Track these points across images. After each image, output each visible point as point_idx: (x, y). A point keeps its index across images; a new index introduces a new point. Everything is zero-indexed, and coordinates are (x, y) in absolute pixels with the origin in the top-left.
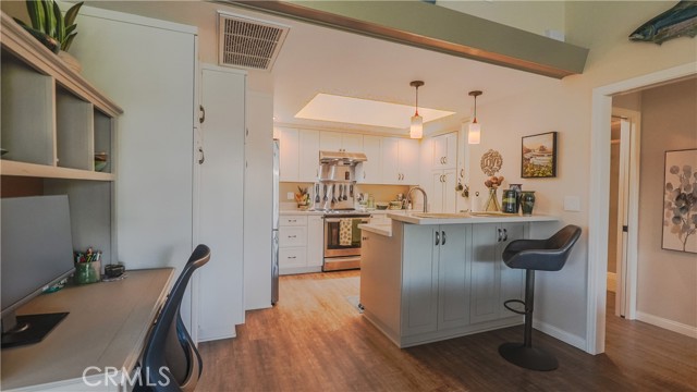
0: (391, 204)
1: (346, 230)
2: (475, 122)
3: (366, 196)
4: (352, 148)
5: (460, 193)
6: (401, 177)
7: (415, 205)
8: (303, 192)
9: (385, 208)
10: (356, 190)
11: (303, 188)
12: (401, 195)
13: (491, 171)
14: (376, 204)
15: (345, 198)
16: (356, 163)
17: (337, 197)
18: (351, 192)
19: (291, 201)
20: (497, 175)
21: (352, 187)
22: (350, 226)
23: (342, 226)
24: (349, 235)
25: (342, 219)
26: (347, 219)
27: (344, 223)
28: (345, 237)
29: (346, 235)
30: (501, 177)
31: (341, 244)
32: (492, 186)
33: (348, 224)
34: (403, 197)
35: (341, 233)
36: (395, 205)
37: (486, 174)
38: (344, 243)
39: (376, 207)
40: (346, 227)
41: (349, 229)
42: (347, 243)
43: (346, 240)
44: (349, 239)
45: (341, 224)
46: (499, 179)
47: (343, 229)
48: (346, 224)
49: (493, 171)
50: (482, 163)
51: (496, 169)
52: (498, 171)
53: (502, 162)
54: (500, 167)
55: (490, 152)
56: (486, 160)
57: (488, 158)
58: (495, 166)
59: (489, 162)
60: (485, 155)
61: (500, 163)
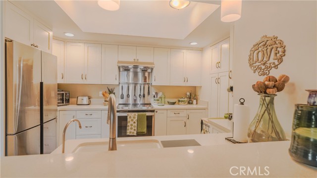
0: (179, 101)
3: (160, 94)
4: (144, 58)
6: (186, 80)
7: (199, 101)
8: (111, 91)
9: (174, 103)
10: (152, 90)
11: (111, 88)
12: (188, 94)
14: (167, 100)
15: (144, 96)
17: (137, 95)
18: (149, 91)
19: (101, 97)
20: (276, 73)
21: (149, 87)
22: (135, 120)
24: (135, 126)
25: (129, 114)
26: (133, 114)
27: (130, 117)
28: (131, 129)
29: (133, 127)
30: (283, 76)
31: (128, 134)
32: (265, 93)
33: (134, 118)
34: (192, 96)
35: (128, 124)
36: (182, 101)
37: (257, 73)
38: (130, 132)
39: (166, 102)
40: (132, 120)
41: (134, 122)
42: (133, 133)
43: (133, 131)
44: (135, 130)
45: (128, 117)
46: (279, 81)
47: (129, 121)
48: (132, 118)
49: (267, 68)
50: (250, 59)
51: (274, 63)
52: (276, 67)
53: (284, 52)
54: (280, 60)
55: (263, 40)
56: (256, 52)
57: (260, 49)
58: (271, 60)
59: (260, 55)
60: (254, 46)
61: (280, 53)
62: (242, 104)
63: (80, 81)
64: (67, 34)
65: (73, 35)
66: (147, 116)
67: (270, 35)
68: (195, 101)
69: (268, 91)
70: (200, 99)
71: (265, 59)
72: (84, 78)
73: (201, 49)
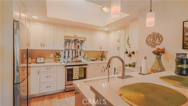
0: (97, 59)
1: (76, 72)
2: (151, 11)
3: (86, 56)
4: (80, 35)
5: (127, 55)
6: (101, 48)
7: (106, 59)
8: (58, 54)
9: (94, 60)
10: (82, 53)
11: (58, 52)
12: (100, 55)
13: (153, 45)
14: (91, 58)
15: (77, 57)
16: (82, 42)
17: (74, 56)
18: (80, 54)
19: (52, 58)
20: (161, 47)
21: (80, 52)
22: (78, 70)
23: (74, 70)
24: (77, 74)
25: (74, 67)
26: (76, 67)
27: (75, 69)
28: (76, 75)
29: (76, 74)
30: (164, 48)
31: (74, 79)
32: (159, 54)
33: (77, 69)
34: (102, 56)
35: (73, 73)
36: (98, 59)
37: (150, 46)
38: (75, 78)
39: (90, 60)
40: (76, 71)
41: (77, 72)
42: (77, 78)
43: (76, 77)
44: (78, 76)
45: (74, 69)
46: (162, 50)
47: (74, 72)
48: (76, 69)
49: (155, 45)
50: (146, 41)
51: (158, 43)
52: (159, 44)
53: (162, 39)
54: (161, 42)
55: (153, 33)
56: (150, 38)
57: (152, 37)
58: (157, 42)
59: (152, 39)
60: (149, 36)
61: (161, 40)
62: (145, 59)
63: (40, 48)
64: (33, 17)
65: (37, 18)
66: (84, 68)
67: (156, 32)
68: (104, 59)
69: (160, 54)
70: (107, 58)
71: (154, 41)
72: (42, 45)
73: (108, 32)
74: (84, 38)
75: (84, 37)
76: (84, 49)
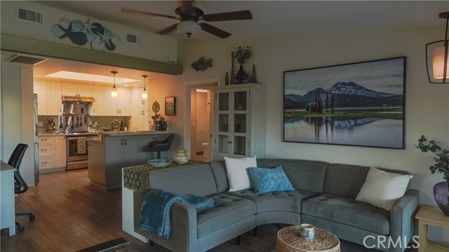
4: (85, 94)
6: (119, 111)
8: (50, 122)
10: (88, 119)
11: (50, 119)
12: (120, 122)
13: (155, 111)
14: (104, 128)
15: (81, 125)
16: (88, 103)
17: (75, 124)
18: (86, 121)
19: (41, 127)
21: (85, 117)
22: (84, 142)
25: (79, 138)
26: (82, 138)
27: (80, 140)
29: (82, 147)
33: (83, 140)
35: (78, 145)
38: (80, 151)
40: (81, 142)
41: (83, 144)
42: (83, 152)
43: (82, 150)
45: (78, 140)
47: (79, 143)
58: (157, 109)
68: (126, 128)
70: (131, 126)
73: (131, 88)
74: (92, 99)
75: (91, 96)
76: (92, 114)
